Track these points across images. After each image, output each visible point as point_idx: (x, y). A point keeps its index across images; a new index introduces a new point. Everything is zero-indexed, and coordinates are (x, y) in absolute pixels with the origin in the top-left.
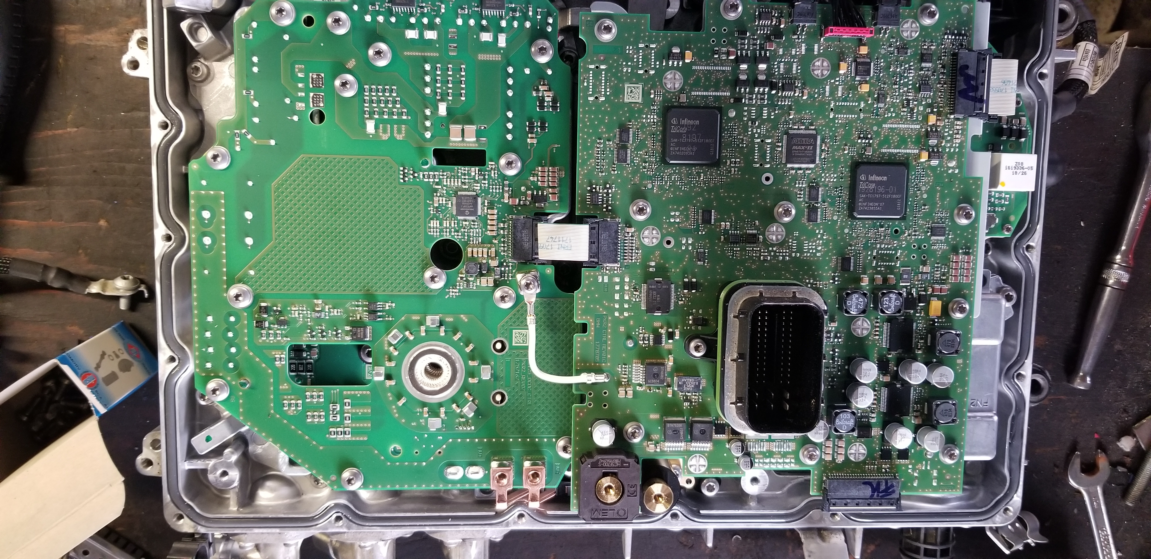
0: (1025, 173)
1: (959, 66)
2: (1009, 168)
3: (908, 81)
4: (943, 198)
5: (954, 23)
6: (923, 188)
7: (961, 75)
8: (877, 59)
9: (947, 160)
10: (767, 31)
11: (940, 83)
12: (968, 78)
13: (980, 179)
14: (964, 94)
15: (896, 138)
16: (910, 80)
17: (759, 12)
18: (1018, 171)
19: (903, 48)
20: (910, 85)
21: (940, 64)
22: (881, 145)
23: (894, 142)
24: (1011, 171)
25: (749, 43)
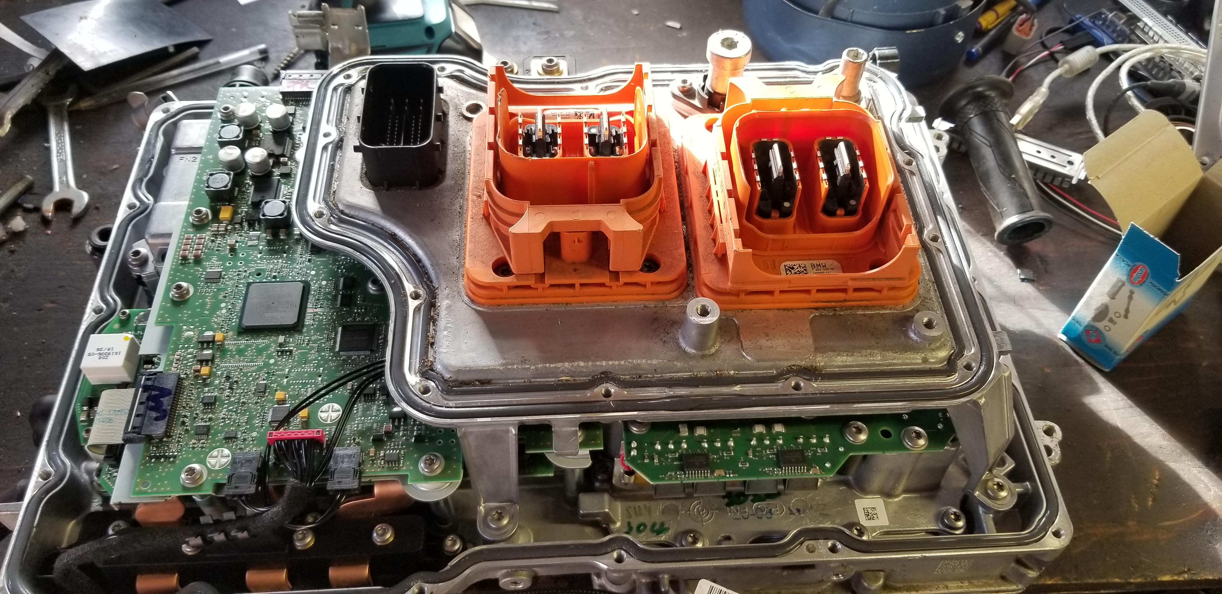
0: (98, 350)
1: (166, 419)
2: (116, 353)
3: (228, 407)
4: (203, 306)
5: (163, 469)
6: (224, 311)
7: (165, 411)
8: (262, 426)
9: (193, 337)
10: (390, 445)
11: (191, 407)
12: (157, 408)
13: (158, 323)
14: (164, 392)
15: (248, 353)
16: (225, 408)
17: (399, 463)
18: (106, 351)
19: (230, 439)
20: (226, 404)
21: (187, 426)
22: (267, 347)
23: (252, 350)
24: (115, 351)
25: (412, 431)
